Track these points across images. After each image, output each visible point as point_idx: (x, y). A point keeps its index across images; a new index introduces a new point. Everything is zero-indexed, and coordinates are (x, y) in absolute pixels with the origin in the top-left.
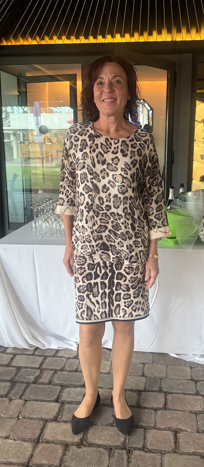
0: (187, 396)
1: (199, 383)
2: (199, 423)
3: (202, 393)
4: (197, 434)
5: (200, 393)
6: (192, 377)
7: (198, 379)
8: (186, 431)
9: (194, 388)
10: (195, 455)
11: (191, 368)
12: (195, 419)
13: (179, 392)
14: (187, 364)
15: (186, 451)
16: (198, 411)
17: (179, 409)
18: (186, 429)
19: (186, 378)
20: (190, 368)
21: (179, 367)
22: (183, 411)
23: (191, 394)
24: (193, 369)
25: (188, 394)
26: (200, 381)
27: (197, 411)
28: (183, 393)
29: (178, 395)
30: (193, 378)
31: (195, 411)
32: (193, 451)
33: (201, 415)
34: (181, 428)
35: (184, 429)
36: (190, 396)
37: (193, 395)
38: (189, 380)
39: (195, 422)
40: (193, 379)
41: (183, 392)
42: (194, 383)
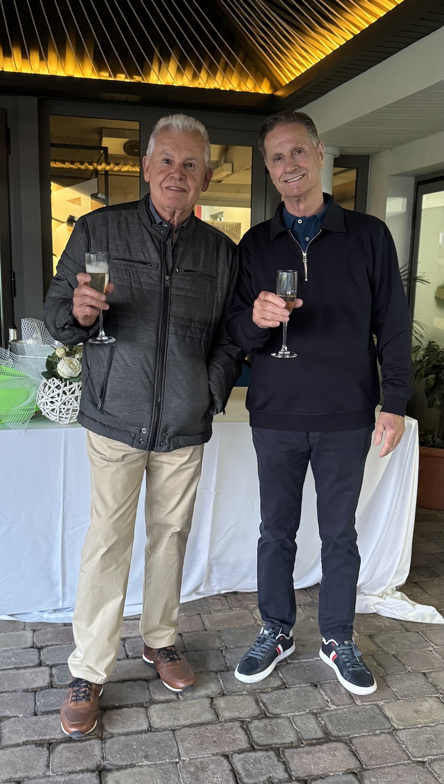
0: (21, 671)
1: (45, 650)
2: (38, 703)
3: (47, 663)
4: (34, 717)
5: (44, 663)
6: (33, 644)
7: (44, 645)
8: (15, 717)
9: (36, 657)
10: (27, 745)
11: (34, 631)
12: (33, 698)
13: (8, 667)
14: (28, 627)
15: (12, 743)
16: (38, 688)
17: (7, 689)
18: (15, 715)
19: (23, 646)
20: (32, 631)
21: (13, 633)
22: (13, 691)
23: (29, 667)
24: (36, 632)
25: (24, 668)
26: (47, 646)
27: (36, 688)
28: (14, 668)
29: (6, 672)
30: (36, 645)
31: (33, 689)
32: (23, 741)
33: (43, 691)
34: (7, 715)
35: (11, 716)
36: (28, 669)
37: (33, 667)
38: (28, 648)
39: (33, 702)
40: (35, 647)
41: (16, 666)
42: (37, 650)
